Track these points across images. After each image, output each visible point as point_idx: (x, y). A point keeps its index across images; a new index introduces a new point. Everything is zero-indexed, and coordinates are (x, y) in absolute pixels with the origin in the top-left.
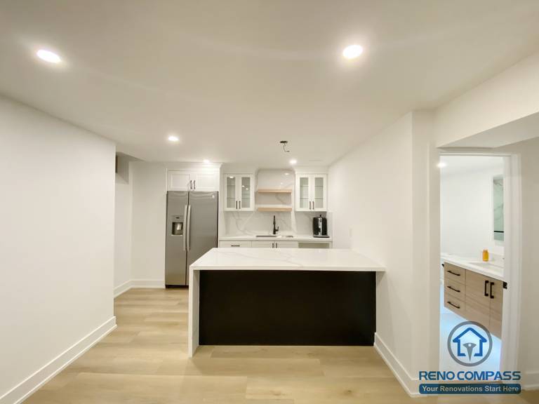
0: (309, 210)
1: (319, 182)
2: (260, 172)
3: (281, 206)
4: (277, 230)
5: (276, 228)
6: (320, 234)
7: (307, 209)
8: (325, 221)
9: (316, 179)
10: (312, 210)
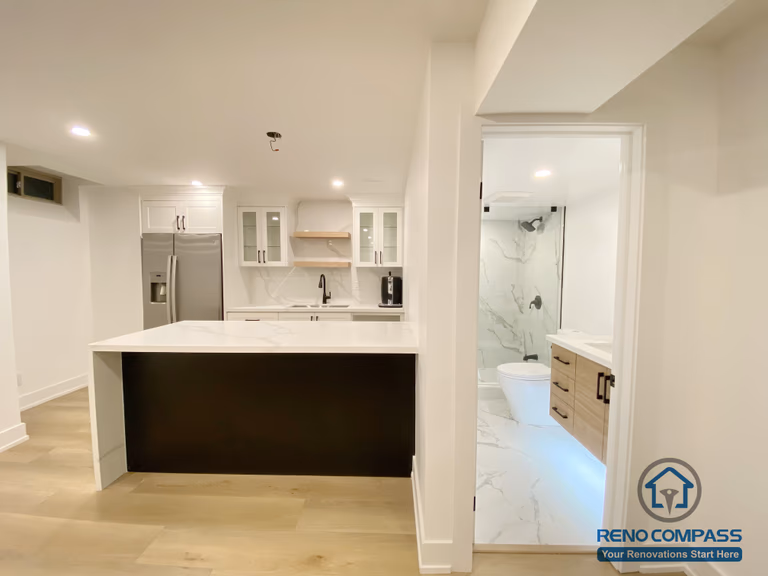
0: (375, 265)
1: (391, 220)
2: (300, 205)
3: (334, 260)
4: (329, 298)
5: (328, 295)
6: (390, 303)
7: (372, 264)
8: (398, 283)
9: (385, 214)
10: (380, 265)
